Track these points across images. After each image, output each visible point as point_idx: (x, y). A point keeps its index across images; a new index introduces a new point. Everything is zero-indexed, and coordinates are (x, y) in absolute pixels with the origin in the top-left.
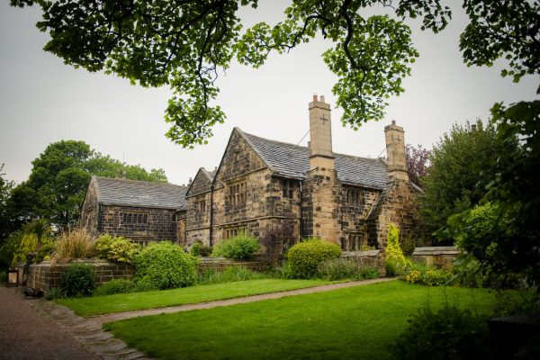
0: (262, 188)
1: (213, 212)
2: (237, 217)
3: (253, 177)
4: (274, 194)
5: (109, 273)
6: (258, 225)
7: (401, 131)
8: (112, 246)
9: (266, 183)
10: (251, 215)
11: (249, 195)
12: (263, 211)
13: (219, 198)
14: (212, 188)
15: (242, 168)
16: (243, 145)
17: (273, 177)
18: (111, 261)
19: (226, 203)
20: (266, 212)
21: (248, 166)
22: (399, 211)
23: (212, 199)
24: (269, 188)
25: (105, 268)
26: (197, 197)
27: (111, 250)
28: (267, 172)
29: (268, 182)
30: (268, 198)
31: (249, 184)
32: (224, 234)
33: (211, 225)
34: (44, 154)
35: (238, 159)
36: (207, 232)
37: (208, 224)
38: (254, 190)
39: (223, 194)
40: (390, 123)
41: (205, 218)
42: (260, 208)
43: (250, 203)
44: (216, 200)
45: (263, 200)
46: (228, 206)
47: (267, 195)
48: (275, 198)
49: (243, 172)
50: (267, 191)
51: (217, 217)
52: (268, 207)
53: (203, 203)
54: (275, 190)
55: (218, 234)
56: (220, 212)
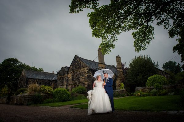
0: (85, 72)
1: (67, 80)
2: (77, 81)
3: (82, 69)
4: (90, 74)
5: (45, 97)
6: (84, 83)
7: (120, 58)
8: (46, 89)
9: (87, 71)
10: (81, 80)
11: (81, 75)
12: (86, 79)
13: (70, 76)
14: (67, 73)
15: (78, 67)
16: (79, 60)
17: (89, 69)
18: (46, 93)
19: (72, 77)
20: (87, 79)
21: (80, 66)
22: (121, 80)
23: (67, 76)
24: (88, 72)
25: (44, 95)
26: (61, 76)
27: (46, 90)
28: (87, 68)
29: (88, 71)
30: (87, 75)
31: (81, 71)
32: (71, 87)
33: (67, 84)
34: (3, 62)
35: (77, 64)
36: (65, 86)
37: (66, 84)
38: (82, 73)
39: (71, 75)
40: (117, 56)
41: (64, 82)
42: (85, 78)
43: (81, 77)
44: (69, 76)
45: (86, 76)
46: (73, 78)
47: (87, 74)
48: (90, 75)
49: (79, 68)
50: (87, 73)
51: (69, 82)
52: (88, 78)
53: (64, 78)
54: (90, 73)
55: (69, 87)
56: (70, 80)
